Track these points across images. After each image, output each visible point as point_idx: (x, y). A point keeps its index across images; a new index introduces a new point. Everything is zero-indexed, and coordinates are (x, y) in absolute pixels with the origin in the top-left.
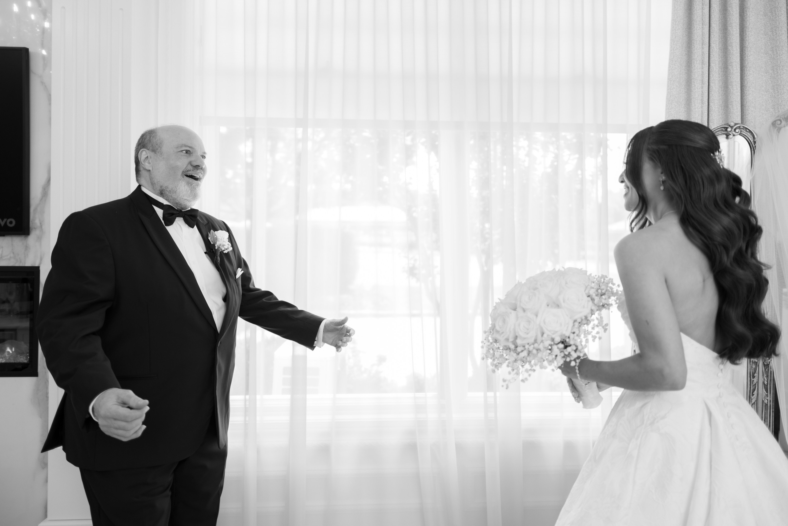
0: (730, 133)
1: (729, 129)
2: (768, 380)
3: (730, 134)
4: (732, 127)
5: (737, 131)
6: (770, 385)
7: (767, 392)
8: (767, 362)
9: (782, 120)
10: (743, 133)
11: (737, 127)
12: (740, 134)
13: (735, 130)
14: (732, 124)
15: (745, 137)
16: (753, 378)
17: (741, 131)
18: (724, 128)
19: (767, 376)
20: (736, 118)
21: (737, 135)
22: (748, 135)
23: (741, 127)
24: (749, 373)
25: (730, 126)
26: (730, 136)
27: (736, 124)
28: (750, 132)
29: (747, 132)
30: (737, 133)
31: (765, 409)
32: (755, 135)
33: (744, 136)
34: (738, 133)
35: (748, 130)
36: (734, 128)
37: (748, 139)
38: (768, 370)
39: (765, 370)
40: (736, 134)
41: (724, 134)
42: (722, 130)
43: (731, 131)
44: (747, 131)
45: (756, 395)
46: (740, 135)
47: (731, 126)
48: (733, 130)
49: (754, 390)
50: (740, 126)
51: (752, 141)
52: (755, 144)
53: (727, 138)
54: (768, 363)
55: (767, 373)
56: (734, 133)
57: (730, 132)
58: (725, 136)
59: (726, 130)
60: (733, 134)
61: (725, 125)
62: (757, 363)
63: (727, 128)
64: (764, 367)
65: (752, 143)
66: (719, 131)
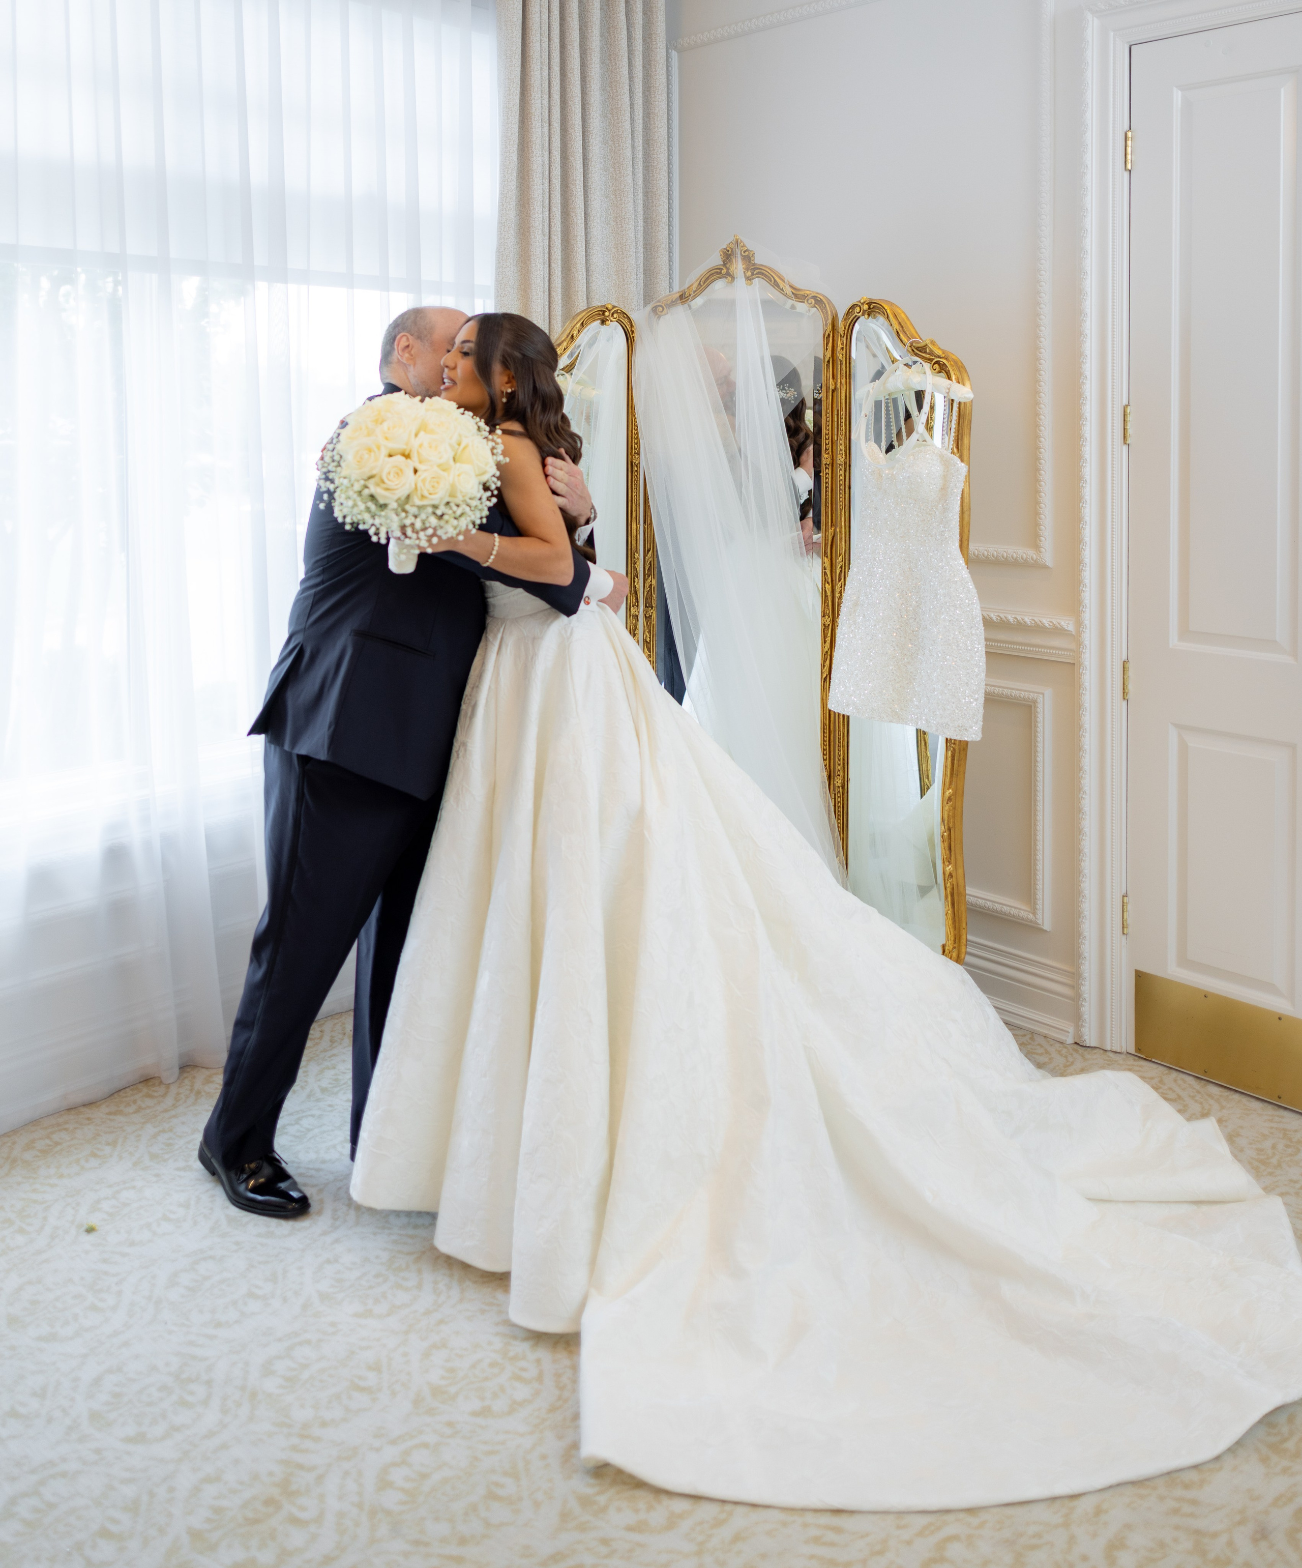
1: (607, 314)
2: (650, 635)
3: (608, 320)
4: (610, 311)
5: (615, 316)
6: (653, 640)
7: (649, 649)
8: (649, 611)
9: (665, 307)
10: (620, 319)
11: (615, 311)
13: (613, 314)
14: (610, 307)
15: (622, 324)
17: (618, 317)
18: (601, 311)
19: (649, 632)
21: (614, 321)
22: (625, 321)
23: (619, 311)
25: (607, 308)
27: (614, 307)
28: (628, 318)
29: (623, 319)
30: (614, 318)
32: (632, 320)
33: (621, 323)
34: (616, 318)
35: (625, 315)
36: (612, 311)
37: (625, 327)
38: (651, 621)
39: (647, 621)
40: (615, 320)
41: (599, 319)
42: (599, 314)
43: (609, 316)
44: (625, 317)
46: (617, 321)
47: (609, 309)
48: (611, 314)
50: (617, 310)
51: (629, 330)
52: (632, 333)
53: (603, 324)
56: (612, 318)
57: (608, 317)
58: (599, 321)
59: (603, 314)
60: (610, 319)
61: (602, 306)
63: (604, 312)
65: (629, 333)
66: (596, 315)
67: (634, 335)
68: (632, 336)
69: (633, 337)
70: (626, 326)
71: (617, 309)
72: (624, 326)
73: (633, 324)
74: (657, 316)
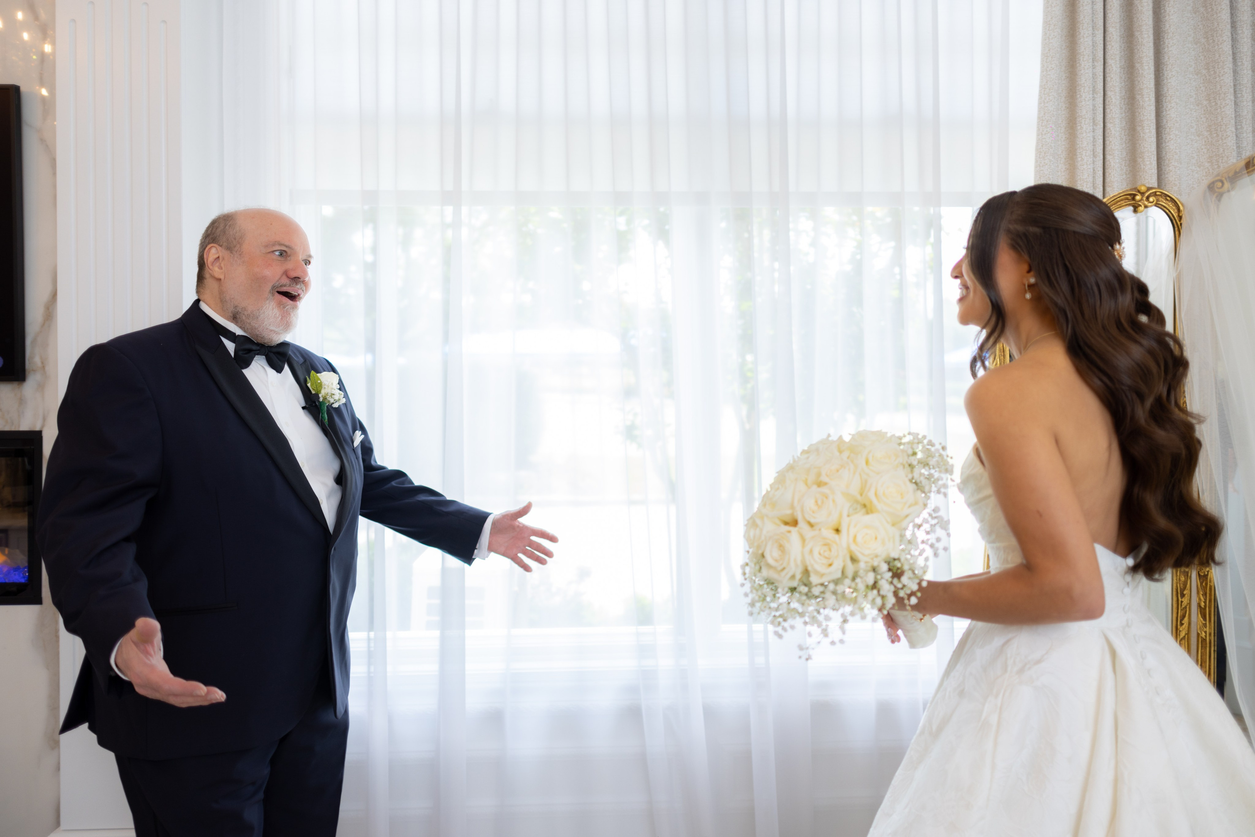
0: (1140, 203)
1: (1138, 198)
2: (1205, 600)
3: (1140, 206)
4: (1142, 194)
5: (1151, 199)
6: (1210, 607)
7: (1205, 619)
8: (1204, 572)
9: (1225, 182)
10: (1161, 203)
11: (1151, 193)
12: (1157, 205)
13: (1148, 198)
14: (1143, 189)
15: (1165, 209)
16: (1182, 598)
17: (1158, 200)
18: (1130, 195)
19: (1205, 594)
20: (1149, 179)
21: (1151, 206)
22: (1169, 205)
23: (1158, 193)
24: (1174, 590)
25: (1139, 191)
26: (1140, 208)
27: (1149, 189)
28: (1173, 200)
29: (1167, 202)
31: (1202, 647)
32: (1180, 205)
33: (1163, 207)
34: (1152, 202)
35: (1168, 198)
36: (1146, 195)
37: (1169, 213)
38: (1206, 584)
39: (1201, 584)
40: (1150, 204)
41: (1129, 205)
42: (1127, 199)
43: (1142, 199)
44: (1168, 200)
45: (1187, 625)
46: (1154, 205)
47: (1142, 191)
48: (1145, 199)
49: (1184, 617)
50: (1156, 192)
51: (1176, 215)
52: (1180, 221)
53: (1135, 211)
54: (1206, 573)
55: (1204, 589)
56: (1146, 203)
57: (1140, 201)
58: (1131, 208)
59: (1134, 199)
60: (1144, 204)
61: (1131, 190)
62: (1188, 573)
63: (1135, 195)
64: (1200, 579)
65: (1175, 219)
66: (1122, 200)
67: (1182, 221)
68: (1179, 223)
69: (1181, 224)
70: (1170, 211)
71: (1154, 191)
72: (1167, 211)
73: (1181, 208)
74: (1216, 194)
